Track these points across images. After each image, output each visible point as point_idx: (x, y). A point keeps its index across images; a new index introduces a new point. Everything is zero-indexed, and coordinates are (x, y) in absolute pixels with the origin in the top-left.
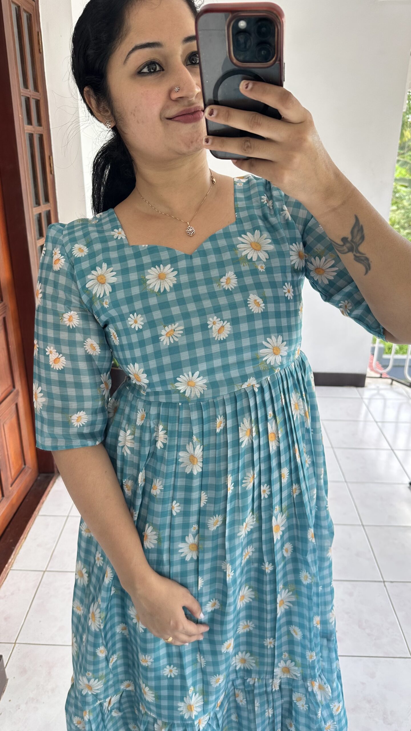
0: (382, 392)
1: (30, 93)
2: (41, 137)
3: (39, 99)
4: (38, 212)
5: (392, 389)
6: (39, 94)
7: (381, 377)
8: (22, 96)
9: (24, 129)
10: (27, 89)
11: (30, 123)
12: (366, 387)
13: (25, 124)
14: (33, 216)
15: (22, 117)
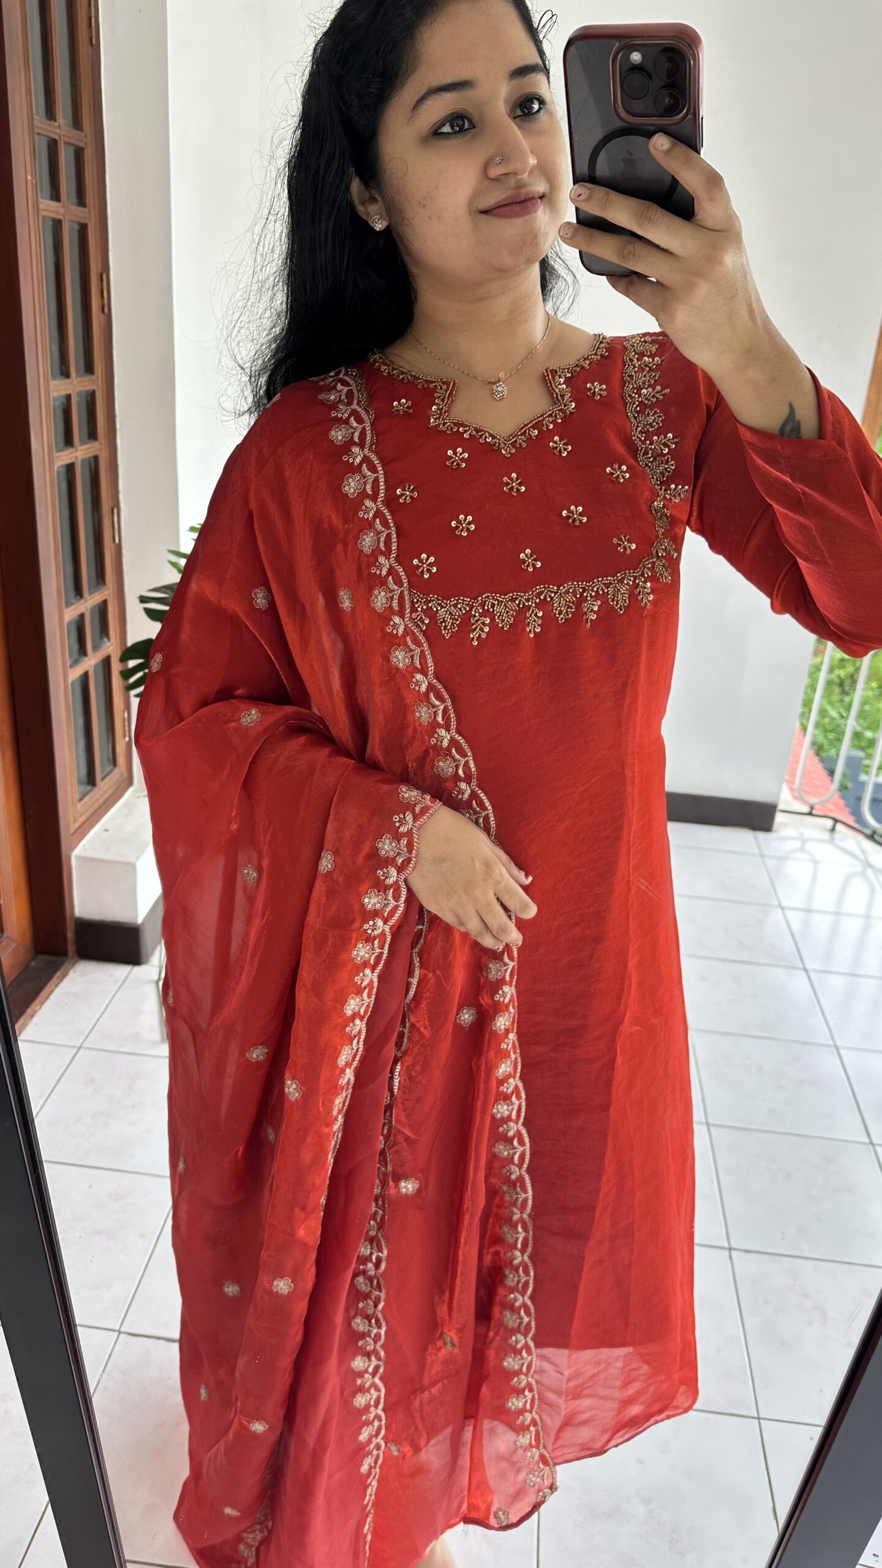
0: (809, 846)
1: (58, 131)
2: (83, 229)
3: (82, 145)
4: (63, 393)
5: (832, 841)
6: (82, 134)
7: (810, 814)
8: (38, 134)
9: (37, 210)
10: (53, 122)
11: (56, 196)
12: (775, 831)
13: (42, 197)
14: (49, 399)
15: (34, 181)
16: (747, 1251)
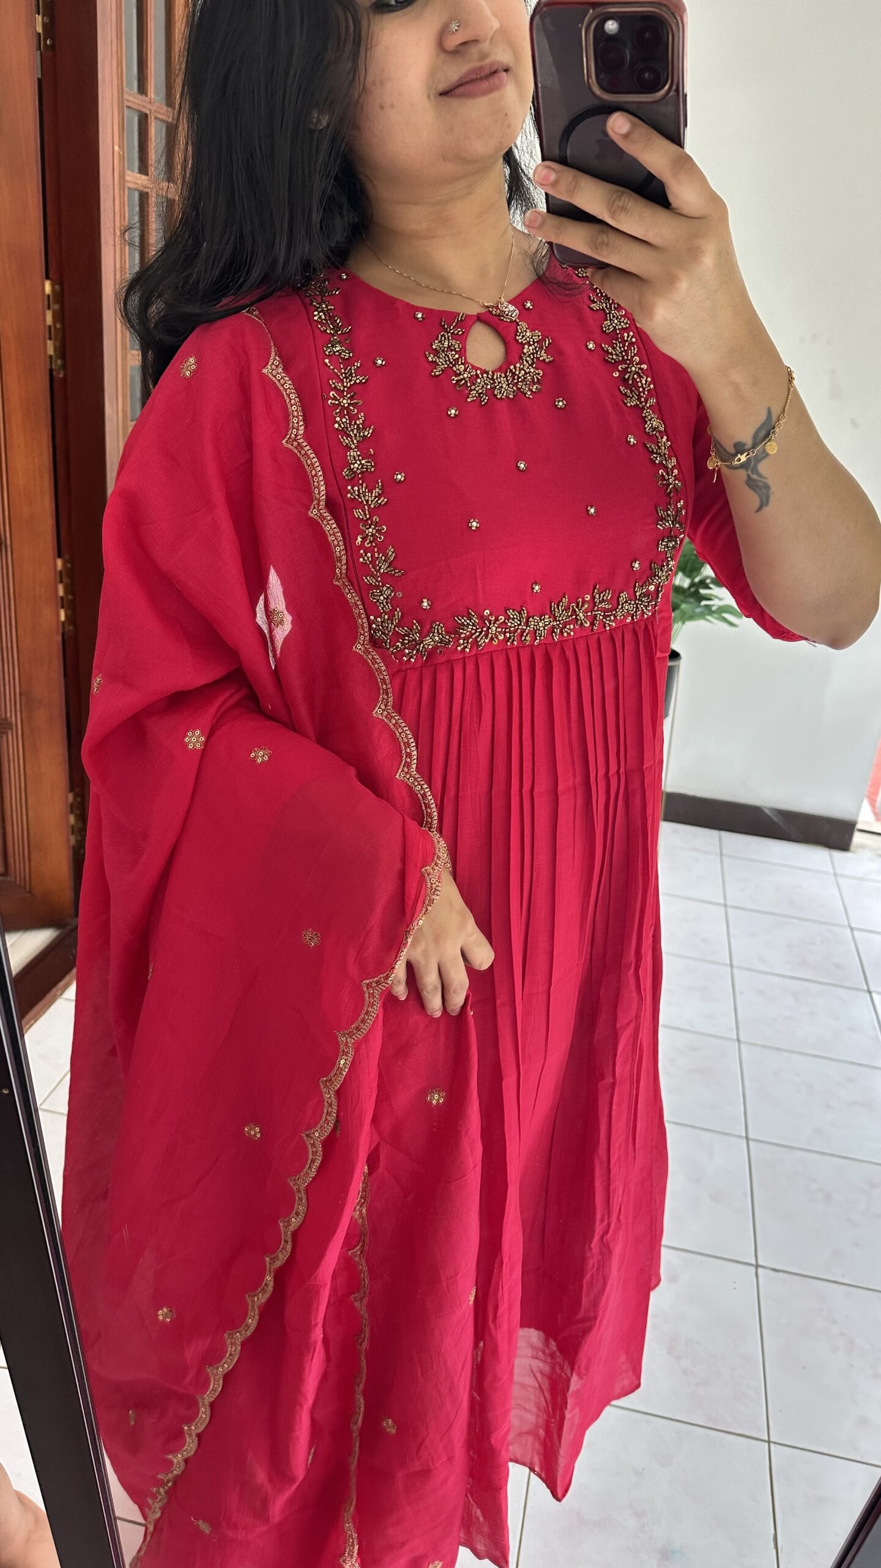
1: (149, 106)
8: (128, 107)
9: (124, 179)
10: (144, 96)
11: (143, 169)
12: (853, 852)
13: (129, 169)
14: (126, 366)
15: (121, 153)
16: (774, 1270)
